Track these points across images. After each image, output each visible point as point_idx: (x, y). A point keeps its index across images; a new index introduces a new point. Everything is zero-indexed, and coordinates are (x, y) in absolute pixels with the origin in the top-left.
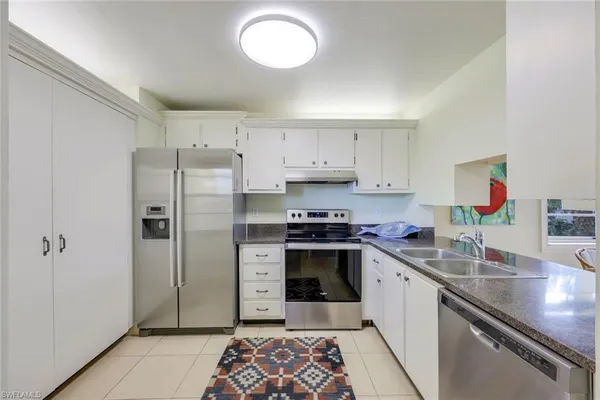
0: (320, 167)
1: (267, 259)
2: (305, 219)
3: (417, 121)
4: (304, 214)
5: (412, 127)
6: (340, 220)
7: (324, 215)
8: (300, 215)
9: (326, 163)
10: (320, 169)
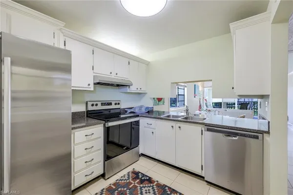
0: (113, 76)
1: (93, 137)
2: (100, 107)
3: (149, 62)
4: (99, 104)
5: (147, 64)
6: (117, 106)
7: (110, 104)
8: (97, 105)
9: (117, 74)
10: (113, 77)
